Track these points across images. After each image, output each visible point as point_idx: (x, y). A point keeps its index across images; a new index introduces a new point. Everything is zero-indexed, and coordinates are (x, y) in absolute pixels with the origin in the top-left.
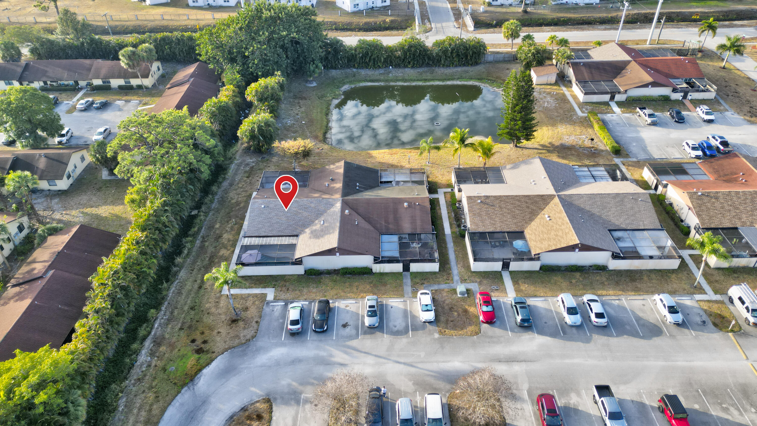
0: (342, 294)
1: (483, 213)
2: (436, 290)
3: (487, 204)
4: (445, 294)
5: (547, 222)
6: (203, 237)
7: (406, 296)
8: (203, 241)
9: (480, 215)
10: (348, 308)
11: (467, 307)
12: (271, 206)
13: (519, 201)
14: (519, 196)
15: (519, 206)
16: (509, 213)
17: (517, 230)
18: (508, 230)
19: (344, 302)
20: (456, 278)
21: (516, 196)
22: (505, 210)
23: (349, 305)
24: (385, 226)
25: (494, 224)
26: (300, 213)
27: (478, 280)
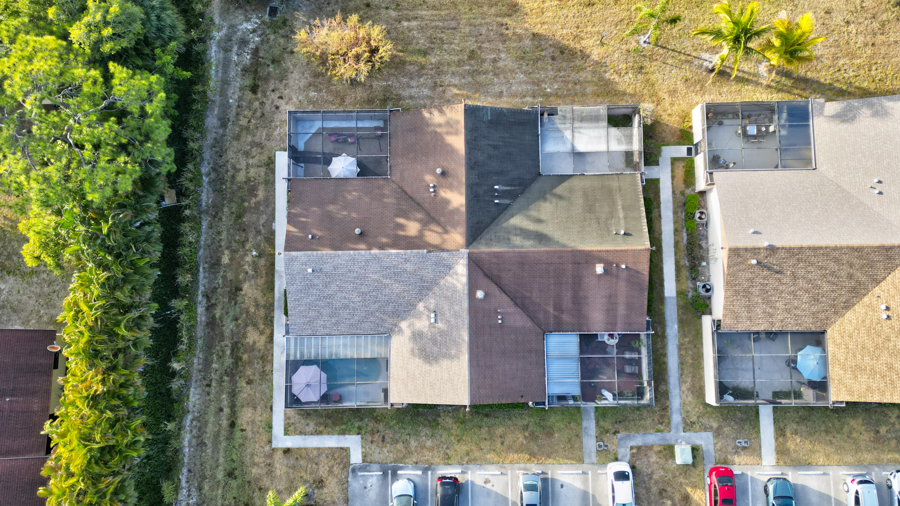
0: (477, 454)
1: (755, 291)
2: (639, 448)
3: (769, 269)
4: (654, 458)
5: (879, 322)
6: (207, 296)
7: (586, 460)
8: (210, 308)
9: (747, 294)
10: (488, 486)
11: (689, 490)
12: (327, 268)
13: (837, 261)
14: (842, 248)
15: (833, 274)
16: (807, 291)
17: (813, 329)
18: (795, 329)
19: (482, 472)
20: (676, 418)
21: (835, 249)
22: (801, 283)
23: (490, 478)
24: (555, 317)
25: (771, 315)
26: (386, 286)
27: (715, 425)
